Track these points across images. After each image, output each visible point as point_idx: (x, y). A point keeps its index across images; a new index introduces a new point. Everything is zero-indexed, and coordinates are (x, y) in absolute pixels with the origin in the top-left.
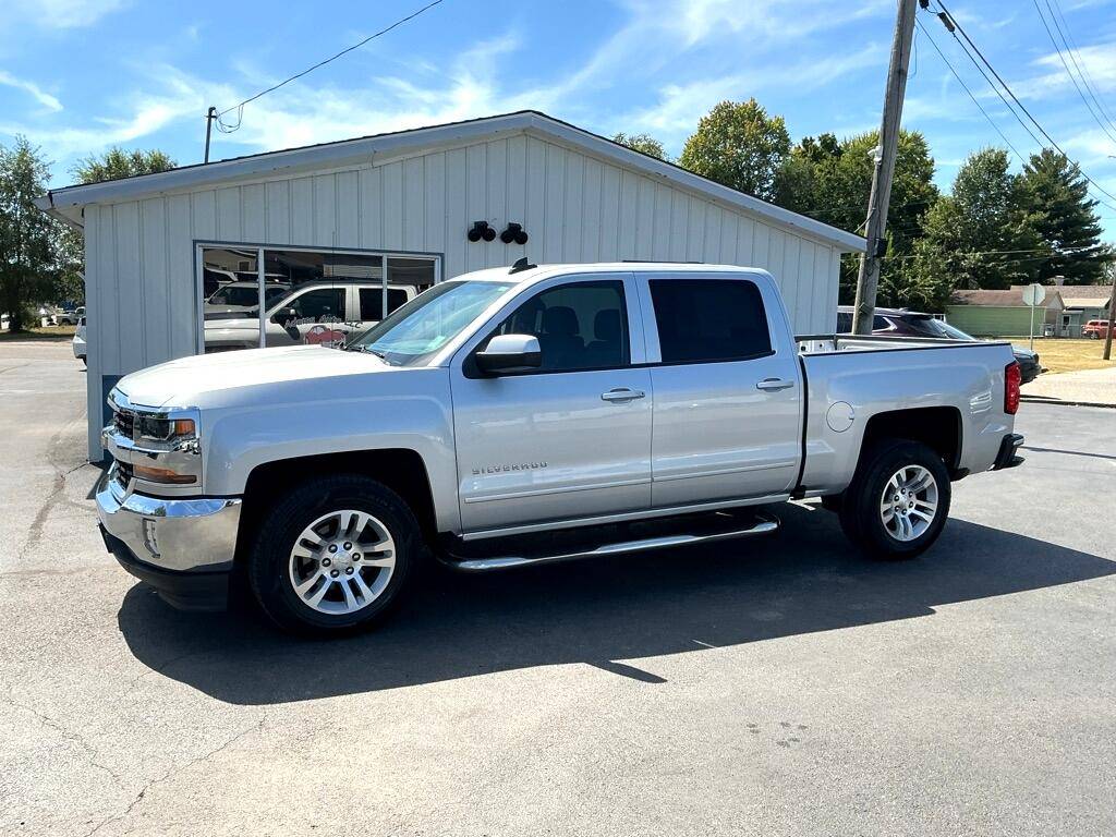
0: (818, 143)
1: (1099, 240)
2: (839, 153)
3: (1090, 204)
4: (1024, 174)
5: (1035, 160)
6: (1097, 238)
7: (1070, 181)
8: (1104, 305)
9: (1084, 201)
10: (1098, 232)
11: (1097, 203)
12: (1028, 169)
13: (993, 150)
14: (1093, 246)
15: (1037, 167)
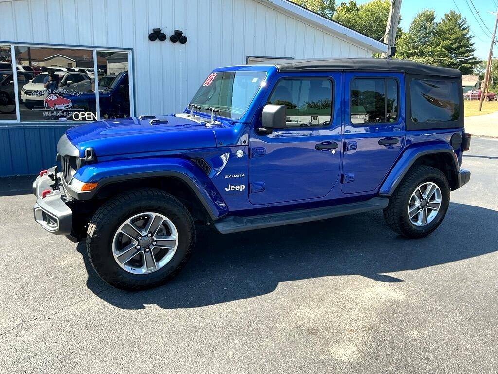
0: (348, 5)
1: (473, 55)
2: (358, 10)
3: (470, 37)
4: (441, 23)
5: (447, 16)
6: (472, 53)
7: (462, 26)
8: (474, 85)
9: (467, 36)
10: (473, 50)
11: (473, 37)
12: (443, 20)
13: (428, 11)
14: (471, 57)
15: (448, 19)
